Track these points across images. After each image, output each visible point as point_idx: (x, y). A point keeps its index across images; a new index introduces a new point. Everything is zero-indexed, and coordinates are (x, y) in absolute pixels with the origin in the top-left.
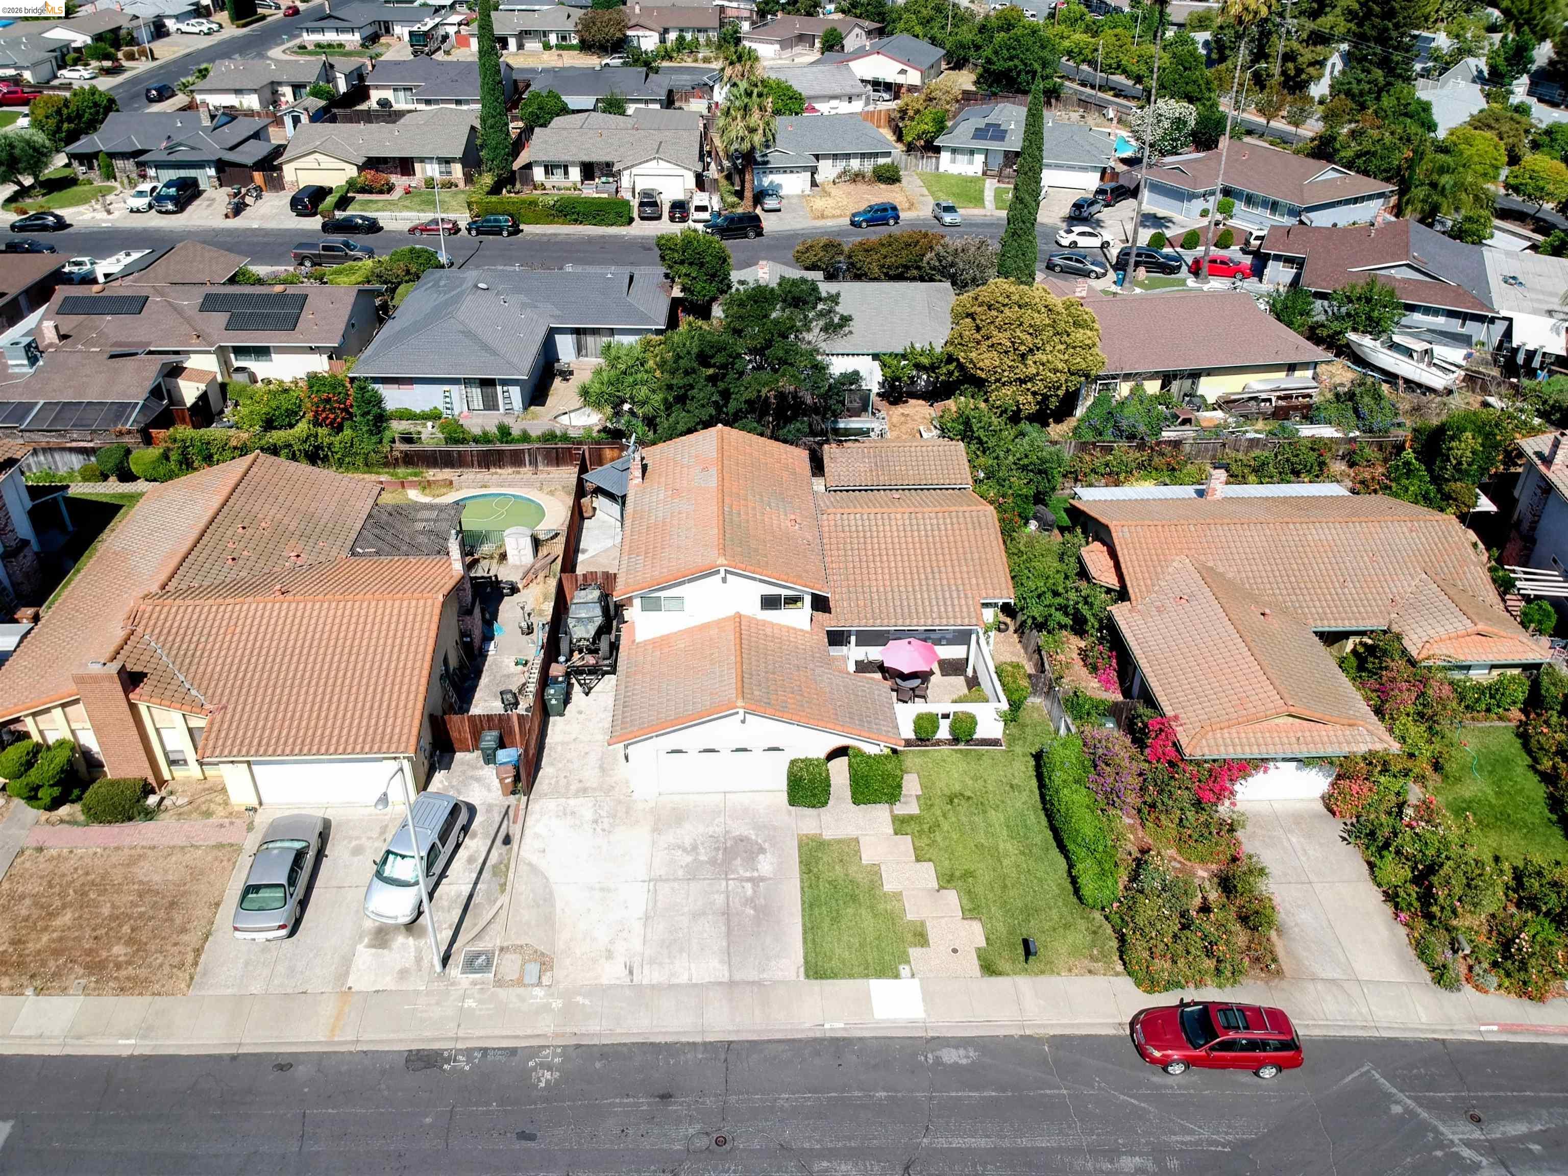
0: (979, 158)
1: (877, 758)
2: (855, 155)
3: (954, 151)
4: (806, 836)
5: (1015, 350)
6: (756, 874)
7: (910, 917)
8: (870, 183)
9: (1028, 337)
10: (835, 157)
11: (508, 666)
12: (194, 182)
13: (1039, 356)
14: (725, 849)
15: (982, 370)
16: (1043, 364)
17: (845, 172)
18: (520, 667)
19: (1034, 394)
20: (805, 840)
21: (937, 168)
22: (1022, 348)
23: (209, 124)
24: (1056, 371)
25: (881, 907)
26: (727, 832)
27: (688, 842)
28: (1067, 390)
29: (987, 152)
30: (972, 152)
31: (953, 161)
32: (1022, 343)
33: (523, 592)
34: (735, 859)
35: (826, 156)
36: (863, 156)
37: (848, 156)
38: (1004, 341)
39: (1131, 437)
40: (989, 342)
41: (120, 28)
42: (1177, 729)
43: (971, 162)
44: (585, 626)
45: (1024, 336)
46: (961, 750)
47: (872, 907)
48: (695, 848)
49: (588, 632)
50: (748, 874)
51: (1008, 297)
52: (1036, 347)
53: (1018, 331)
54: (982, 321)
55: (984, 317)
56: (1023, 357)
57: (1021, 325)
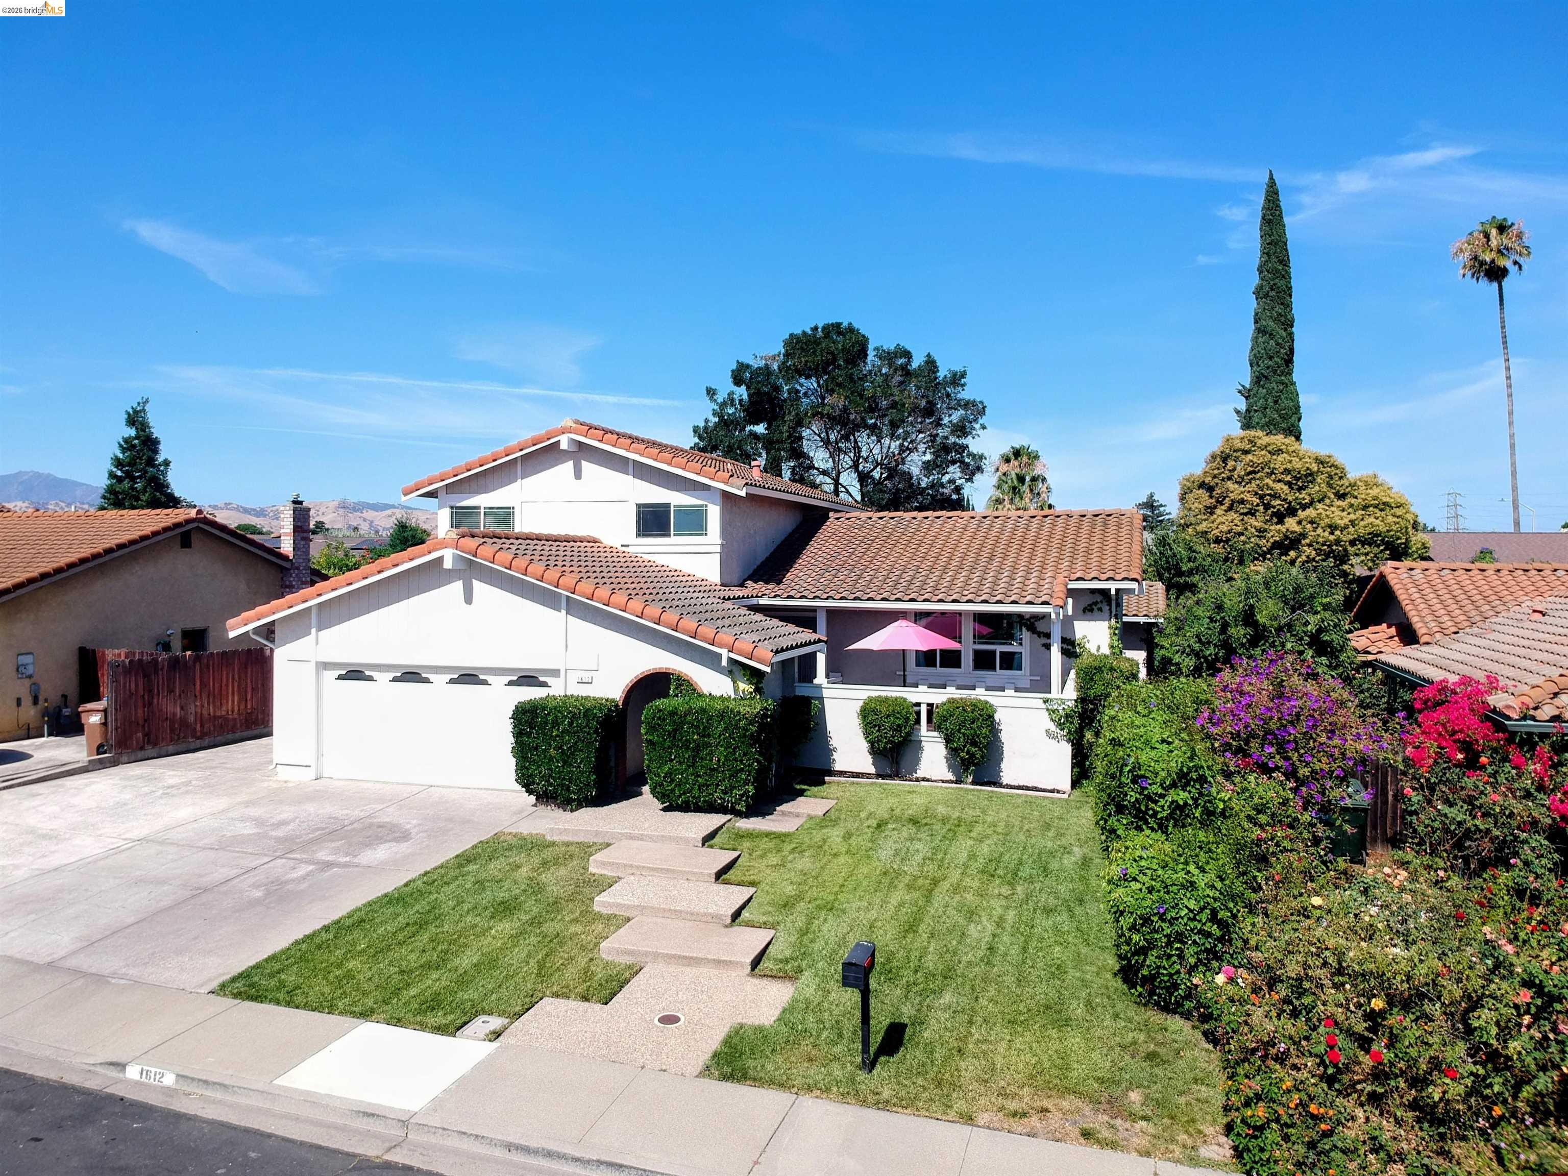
5: (1267, 507)
6: (343, 859)
7: (606, 951)
13: (1304, 514)
14: (335, 830)
16: (1311, 522)
20: (507, 838)
22: (1276, 502)
25: (553, 926)
32: (1275, 496)
34: (335, 841)
47: (532, 923)
48: (282, 824)
50: (329, 858)
52: (1300, 504)
53: (1267, 481)
54: (1215, 477)
55: (1216, 472)
56: (1280, 518)
57: (1272, 473)
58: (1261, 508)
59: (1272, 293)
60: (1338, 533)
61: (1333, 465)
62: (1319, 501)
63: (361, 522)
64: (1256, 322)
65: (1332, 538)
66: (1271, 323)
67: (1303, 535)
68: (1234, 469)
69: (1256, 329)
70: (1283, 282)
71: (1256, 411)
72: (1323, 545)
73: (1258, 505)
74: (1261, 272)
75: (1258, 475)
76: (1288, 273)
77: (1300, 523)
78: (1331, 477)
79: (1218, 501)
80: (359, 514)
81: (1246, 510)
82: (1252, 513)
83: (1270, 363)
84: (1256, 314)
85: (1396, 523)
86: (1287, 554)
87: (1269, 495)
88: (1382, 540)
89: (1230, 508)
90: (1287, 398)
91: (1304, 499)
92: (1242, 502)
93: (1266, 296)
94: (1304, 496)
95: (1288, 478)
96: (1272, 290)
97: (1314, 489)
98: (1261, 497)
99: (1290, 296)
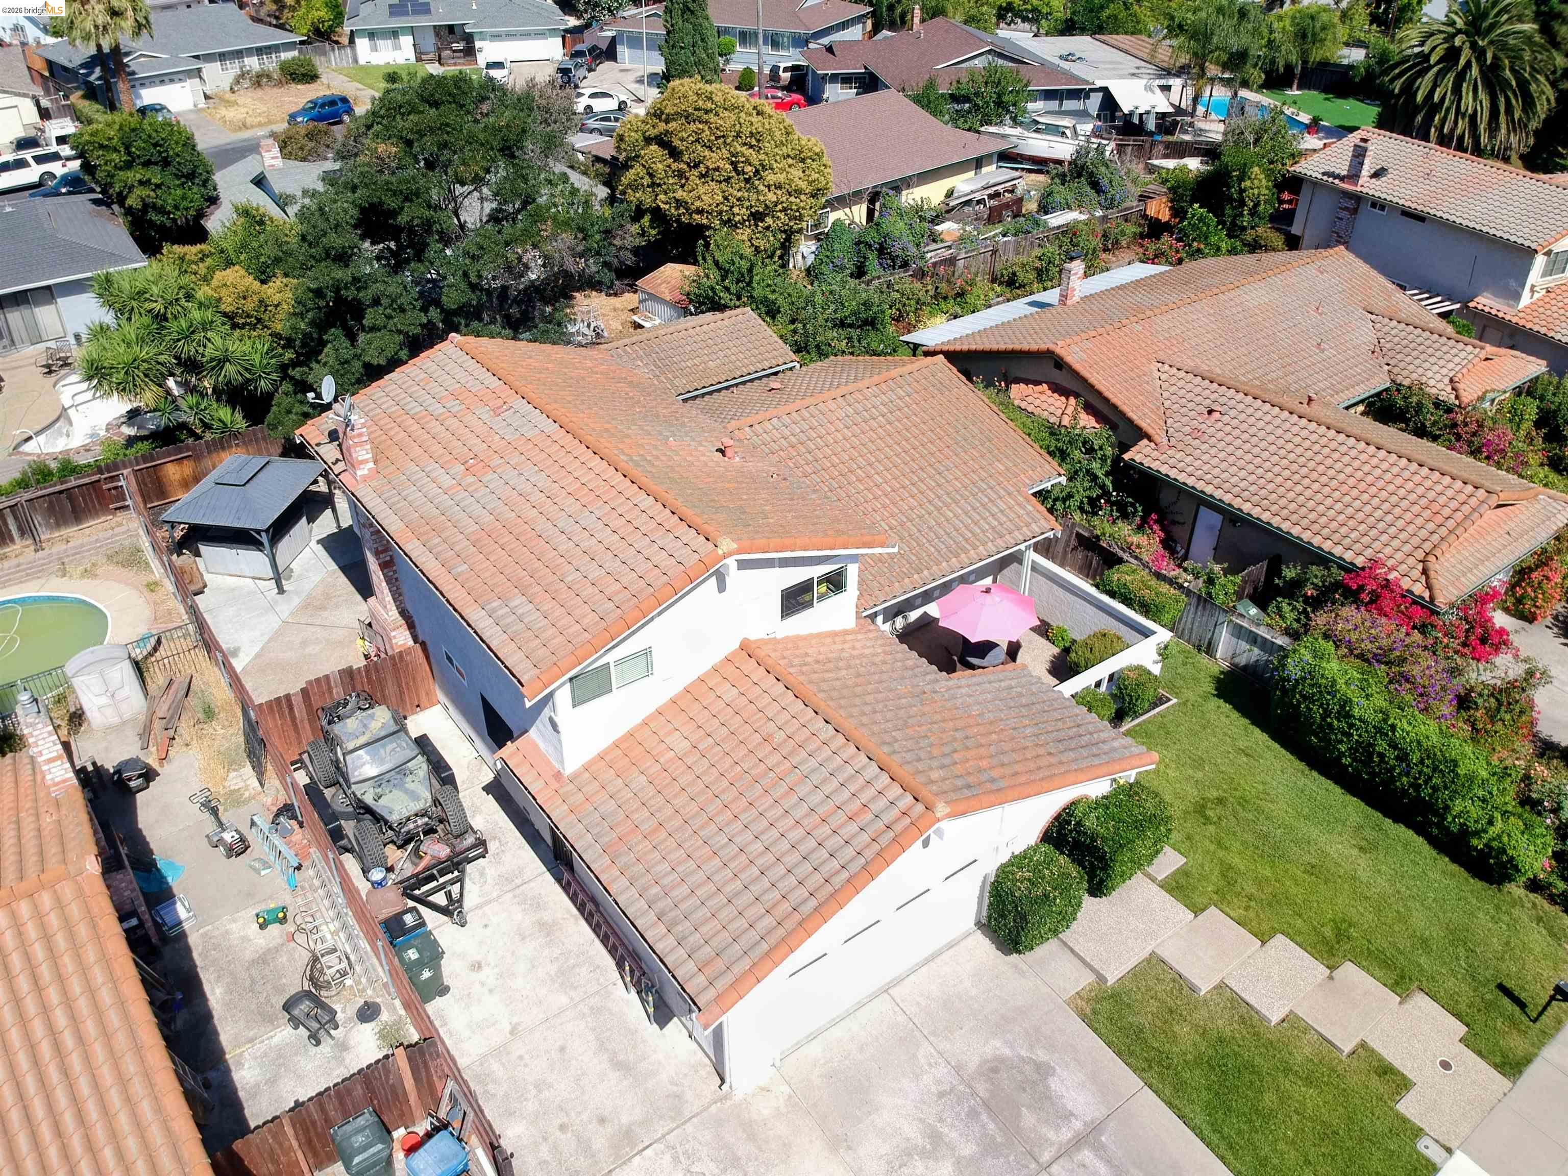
0: (407, 41)
2: (249, 52)
3: (372, 35)
4: (1081, 996)
6: (1077, 1125)
8: (280, 83)
10: (222, 57)
11: (245, 939)
14: (985, 1104)
17: (242, 75)
18: (274, 929)
20: (1088, 1007)
21: (356, 60)
26: (958, 1069)
27: (912, 1132)
29: (412, 31)
30: (394, 34)
31: (375, 49)
33: (165, 771)
34: (1019, 1116)
35: (210, 57)
36: (260, 51)
37: (239, 54)
43: (397, 47)
44: (400, 786)
48: (935, 1137)
49: (414, 796)
50: (1066, 1135)
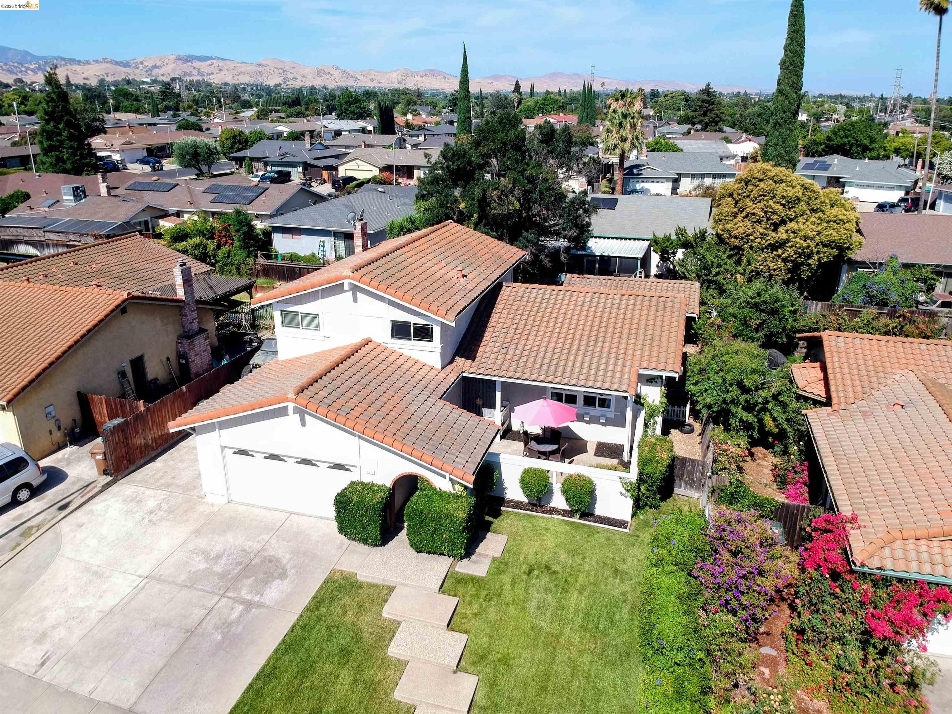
1: (442, 494)
4: (342, 572)
5: (768, 219)
6: (256, 598)
7: (398, 695)
9: (781, 207)
10: (693, 176)
12: (289, 174)
13: (790, 225)
14: (247, 565)
15: (736, 237)
16: (794, 232)
17: (699, 187)
19: (785, 260)
20: (337, 576)
22: (774, 217)
23: (309, 147)
24: (806, 238)
25: (369, 673)
28: (819, 260)
29: (814, 177)
32: (774, 213)
34: (249, 578)
35: (686, 175)
37: (703, 176)
38: (757, 211)
39: (882, 304)
40: (744, 214)
41: (315, 131)
42: (852, 532)
44: (267, 357)
45: (777, 207)
46: (572, 523)
47: (359, 670)
48: (218, 557)
50: (248, 596)
51: (764, 173)
52: (788, 218)
53: (771, 202)
54: (739, 194)
55: (740, 191)
56: (775, 227)
57: (774, 197)
58: (765, 219)
59: (791, 68)
60: (808, 241)
61: (813, 190)
62: (800, 216)
63: (192, 69)
64: (779, 84)
65: (805, 244)
66: (788, 88)
67: (787, 241)
68: (752, 191)
69: (778, 89)
70: (799, 60)
71: (771, 146)
72: (799, 248)
73: (763, 217)
74: (786, 51)
75: (766, 198)
76: (803, 54)
77: (787, 231)
78: (810, 198)
79: (739, 210)
80: (190, 64)
81: (755, 220)
82: (759, 222)
83: (784, 116)
84: (779, 80)
85: (845, 234)
86: (776, 251)
87: (771, 212)
88: (835, 245)
89: (746, 216)
90: (791, 140)
91: (791, 215)
92: (754, 214)
93: (787, 68)
94: (792, 214)
95: (784, 202)
96: (791, 65)
97: (798, 209)
98: (766, 212)
99: (802, 69)
